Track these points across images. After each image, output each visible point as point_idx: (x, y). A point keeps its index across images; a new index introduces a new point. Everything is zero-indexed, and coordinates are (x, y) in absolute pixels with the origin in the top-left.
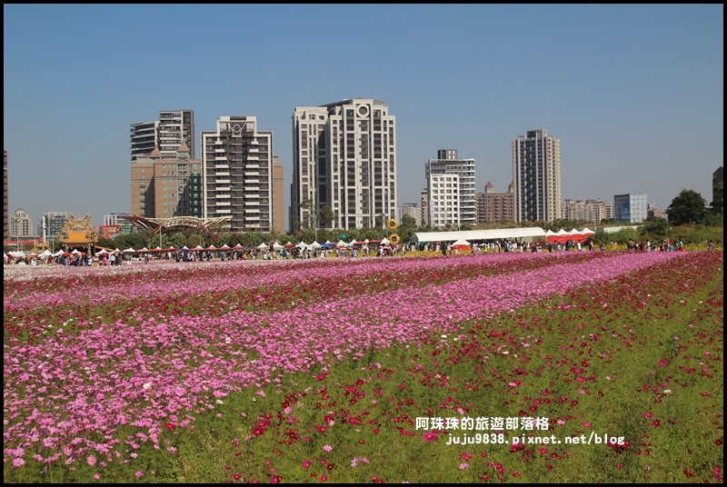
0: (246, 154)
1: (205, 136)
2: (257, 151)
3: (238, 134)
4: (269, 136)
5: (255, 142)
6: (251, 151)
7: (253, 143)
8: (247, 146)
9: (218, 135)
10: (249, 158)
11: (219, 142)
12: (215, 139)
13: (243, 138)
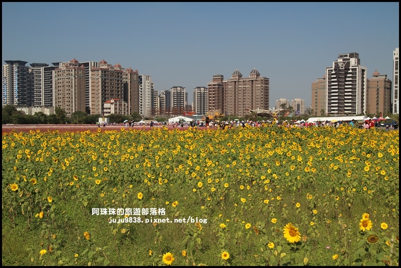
0: (346, 77)
1: (327, 69)
2: (351, 75)
3: (342, 68)
4: (357, 67)
5: (350, 71)
6: (348, 75)
7: (349, 72)
8: (346, 73)
9: (333, 69)
10: (347, 79)
11: (333, 72)
12: (332, 71)
13: (345, 69)
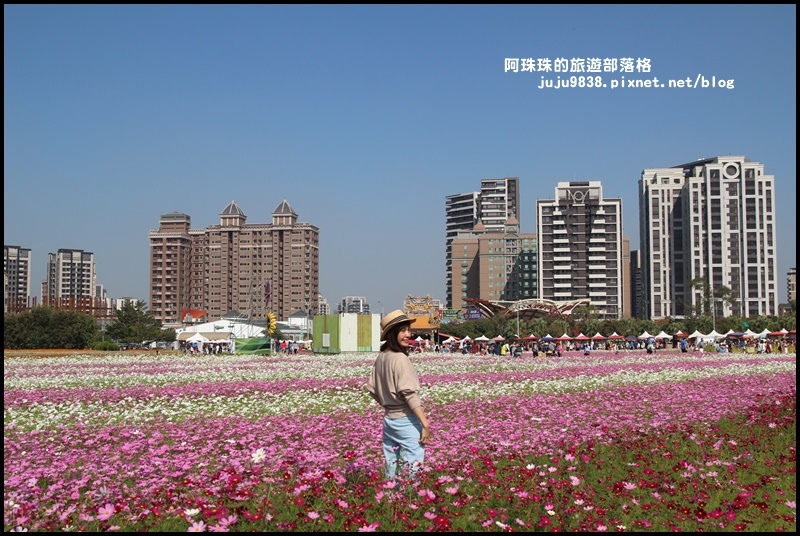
0: (590, 225)
1: (541, 205)
2: (603, 221)
3: (580, 202)
4: (617, 203)
5: (601, 212)
6: (596, 222)
7: (598, 213)
8: (590, 216)
9: (556, 204)
10: (594, 231)
11: (557, 212)
12: (553, 208)
13: (586, 207)
